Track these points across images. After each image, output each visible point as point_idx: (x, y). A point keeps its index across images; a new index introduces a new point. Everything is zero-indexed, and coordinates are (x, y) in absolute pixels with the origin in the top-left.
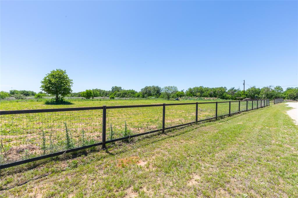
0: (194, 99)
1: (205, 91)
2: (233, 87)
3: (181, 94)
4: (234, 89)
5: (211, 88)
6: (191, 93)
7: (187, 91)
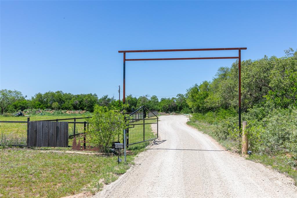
0: (49, 113)
1: (66, 99)
2: (105, 95)
3: (23, 104)
4: (108, 97)
5: (74, 94)
6: (42, 102)
7: (33, 98)
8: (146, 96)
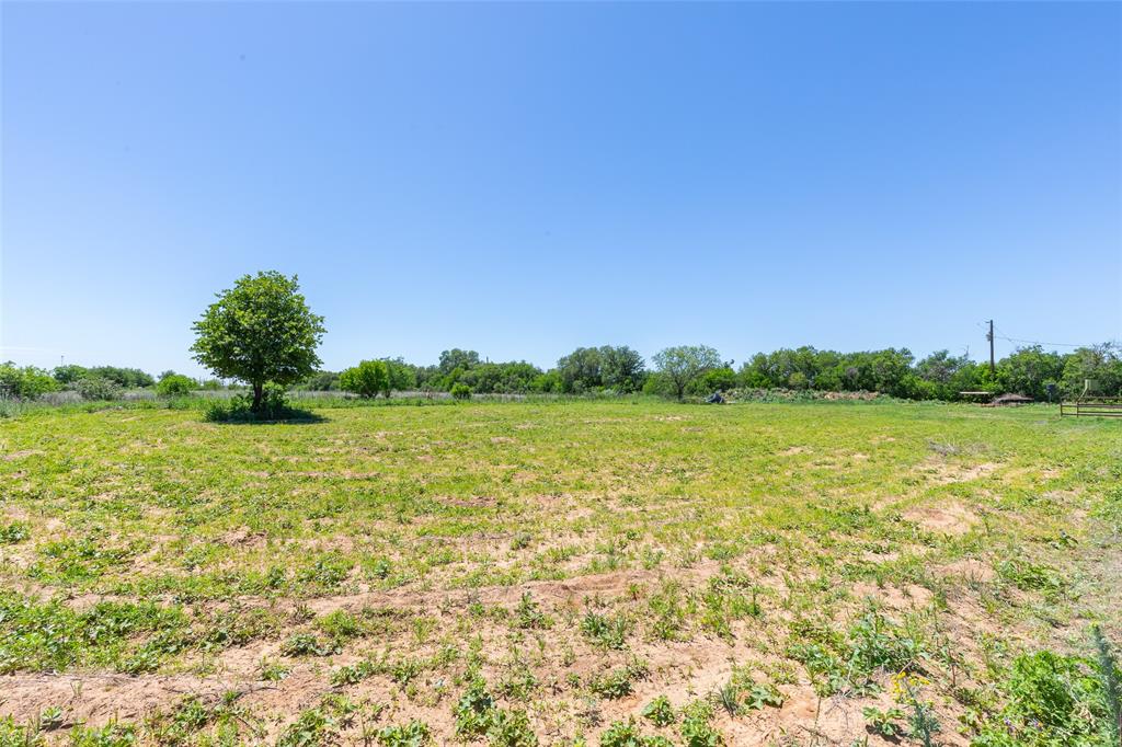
0: (782, 398)
1: (825, 365)
2: (940, 349)
3: (725, 377)
4: (948, 356)
5: (845, 352)
6: (766, 373)
7: (746, 365)
8: (1107, 345)
